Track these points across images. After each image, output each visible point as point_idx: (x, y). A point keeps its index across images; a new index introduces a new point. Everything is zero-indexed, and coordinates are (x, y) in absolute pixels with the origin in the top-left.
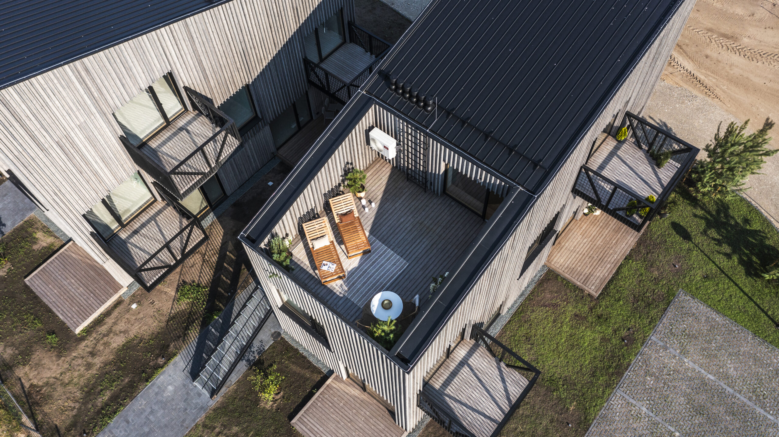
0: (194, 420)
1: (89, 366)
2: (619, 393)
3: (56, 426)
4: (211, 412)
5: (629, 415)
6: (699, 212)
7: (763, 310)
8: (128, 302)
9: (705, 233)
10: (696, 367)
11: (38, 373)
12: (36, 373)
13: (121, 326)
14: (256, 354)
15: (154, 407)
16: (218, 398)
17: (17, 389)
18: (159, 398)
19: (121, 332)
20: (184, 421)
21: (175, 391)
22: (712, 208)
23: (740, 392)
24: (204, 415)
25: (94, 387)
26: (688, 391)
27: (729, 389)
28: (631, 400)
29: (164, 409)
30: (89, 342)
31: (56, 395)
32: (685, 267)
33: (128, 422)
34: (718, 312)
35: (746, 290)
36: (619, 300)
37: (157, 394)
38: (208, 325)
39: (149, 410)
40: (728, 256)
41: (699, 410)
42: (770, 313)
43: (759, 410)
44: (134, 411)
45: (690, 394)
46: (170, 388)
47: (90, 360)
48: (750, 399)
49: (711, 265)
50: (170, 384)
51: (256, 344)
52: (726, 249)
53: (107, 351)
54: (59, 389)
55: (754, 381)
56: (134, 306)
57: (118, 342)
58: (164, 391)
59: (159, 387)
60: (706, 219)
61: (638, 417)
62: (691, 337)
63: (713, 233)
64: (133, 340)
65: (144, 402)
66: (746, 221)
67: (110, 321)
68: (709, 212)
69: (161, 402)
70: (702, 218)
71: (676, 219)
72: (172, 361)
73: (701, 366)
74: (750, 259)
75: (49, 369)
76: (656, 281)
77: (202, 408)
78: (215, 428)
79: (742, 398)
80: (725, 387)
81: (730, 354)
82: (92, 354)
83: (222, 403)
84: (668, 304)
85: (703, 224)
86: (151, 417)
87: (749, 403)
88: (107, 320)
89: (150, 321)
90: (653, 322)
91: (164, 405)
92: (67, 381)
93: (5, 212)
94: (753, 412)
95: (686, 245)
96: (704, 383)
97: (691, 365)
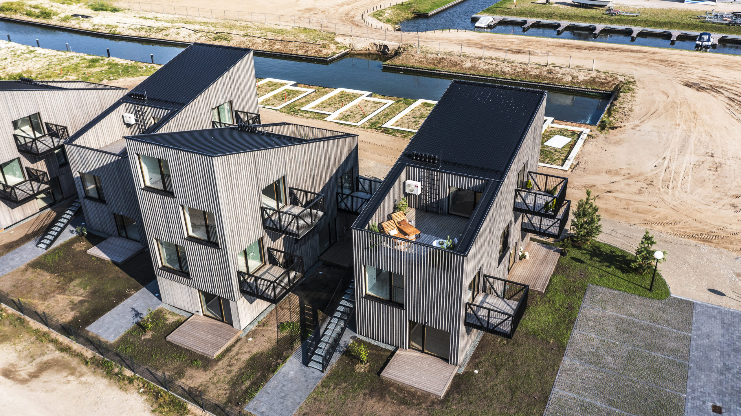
0: (315, 385)
1: (229, 372)
2: (576, 331)
3: (216, 404)
4: (325, 379)
5: (586, 340)
6: (583, 251)
7: (639, 285)
8: (245, 338)
9: (591, 259)
10: (614, 313)
11: (193, 381)
12: (191, 381)
13: (245, 349)
14: (344, 348)
15: (284, 383)
16: (327, 371)
17: (180, 391)
18: (286, 378)
19: (246, 352)
20: (308, 386)
21: (296, 373)
22: (591, 249)
23: (643, 320)
24: (320, 381)
25: (237, 380)
26: (614, 324)
27: (636, 320)
28: (584, 333)
29: (291, 383)
30: (224, 362)
31: (210, 390)
32: (587, 274)
33: (268, 393)
34: (614, 289)
35: (626, 279)
36: (557, 292)
37: (283, 377)
38: (306, 339)
39: (281, 385)
40: (609, 267)
41: (625, 331)
42: (643, 286)
43: (657, 326)
44: (270, 387)
45: (616, 325)
46: (292, 372)
47: (229, 368)
48: (650, 322)
49: (601, 271)
50: (292, 370)
51: (342, 343)
52: (606, 264)
53: (239, 363)
54: (211, 386)
55: (649, 315)
56: (250, 339)
57: (246, 357)
58: (288, 375)
59: (283, 373)
60: (589, 254)
61: (591, 339)
62: (605, 302)
63: (595, 259)
64: (256, 354)
65: (276, 382)
66: (612, 252)
67: (235, 349)
68: (589, 251)
69: (288, 380)
70: (586, 254)
71: (572, 255)
72: (288, 360)
73: (616, 312)
74: (621, 266)
75: (200, 378)
76: (574, 282)
77: (317, 378)
78: (330, 386)
79: (646, 322)
80: (634, 319)
81: (630, 306)
82: (230, 365)
83: (331, 374)
84: (586, 290)
85: (589, 256)
86: (284, 388)
87: (650, 324)
88: (233, 349)
89: (265, 344)
90: (581, 299)
91: (291, 381)
92: (215, 382)
93: (140, 308)
94: (655, 327)
95: (583, 266)
96: (622, 320)
97: (611, 313)
